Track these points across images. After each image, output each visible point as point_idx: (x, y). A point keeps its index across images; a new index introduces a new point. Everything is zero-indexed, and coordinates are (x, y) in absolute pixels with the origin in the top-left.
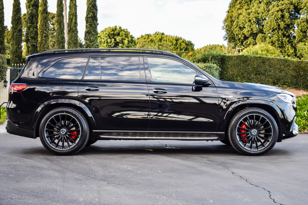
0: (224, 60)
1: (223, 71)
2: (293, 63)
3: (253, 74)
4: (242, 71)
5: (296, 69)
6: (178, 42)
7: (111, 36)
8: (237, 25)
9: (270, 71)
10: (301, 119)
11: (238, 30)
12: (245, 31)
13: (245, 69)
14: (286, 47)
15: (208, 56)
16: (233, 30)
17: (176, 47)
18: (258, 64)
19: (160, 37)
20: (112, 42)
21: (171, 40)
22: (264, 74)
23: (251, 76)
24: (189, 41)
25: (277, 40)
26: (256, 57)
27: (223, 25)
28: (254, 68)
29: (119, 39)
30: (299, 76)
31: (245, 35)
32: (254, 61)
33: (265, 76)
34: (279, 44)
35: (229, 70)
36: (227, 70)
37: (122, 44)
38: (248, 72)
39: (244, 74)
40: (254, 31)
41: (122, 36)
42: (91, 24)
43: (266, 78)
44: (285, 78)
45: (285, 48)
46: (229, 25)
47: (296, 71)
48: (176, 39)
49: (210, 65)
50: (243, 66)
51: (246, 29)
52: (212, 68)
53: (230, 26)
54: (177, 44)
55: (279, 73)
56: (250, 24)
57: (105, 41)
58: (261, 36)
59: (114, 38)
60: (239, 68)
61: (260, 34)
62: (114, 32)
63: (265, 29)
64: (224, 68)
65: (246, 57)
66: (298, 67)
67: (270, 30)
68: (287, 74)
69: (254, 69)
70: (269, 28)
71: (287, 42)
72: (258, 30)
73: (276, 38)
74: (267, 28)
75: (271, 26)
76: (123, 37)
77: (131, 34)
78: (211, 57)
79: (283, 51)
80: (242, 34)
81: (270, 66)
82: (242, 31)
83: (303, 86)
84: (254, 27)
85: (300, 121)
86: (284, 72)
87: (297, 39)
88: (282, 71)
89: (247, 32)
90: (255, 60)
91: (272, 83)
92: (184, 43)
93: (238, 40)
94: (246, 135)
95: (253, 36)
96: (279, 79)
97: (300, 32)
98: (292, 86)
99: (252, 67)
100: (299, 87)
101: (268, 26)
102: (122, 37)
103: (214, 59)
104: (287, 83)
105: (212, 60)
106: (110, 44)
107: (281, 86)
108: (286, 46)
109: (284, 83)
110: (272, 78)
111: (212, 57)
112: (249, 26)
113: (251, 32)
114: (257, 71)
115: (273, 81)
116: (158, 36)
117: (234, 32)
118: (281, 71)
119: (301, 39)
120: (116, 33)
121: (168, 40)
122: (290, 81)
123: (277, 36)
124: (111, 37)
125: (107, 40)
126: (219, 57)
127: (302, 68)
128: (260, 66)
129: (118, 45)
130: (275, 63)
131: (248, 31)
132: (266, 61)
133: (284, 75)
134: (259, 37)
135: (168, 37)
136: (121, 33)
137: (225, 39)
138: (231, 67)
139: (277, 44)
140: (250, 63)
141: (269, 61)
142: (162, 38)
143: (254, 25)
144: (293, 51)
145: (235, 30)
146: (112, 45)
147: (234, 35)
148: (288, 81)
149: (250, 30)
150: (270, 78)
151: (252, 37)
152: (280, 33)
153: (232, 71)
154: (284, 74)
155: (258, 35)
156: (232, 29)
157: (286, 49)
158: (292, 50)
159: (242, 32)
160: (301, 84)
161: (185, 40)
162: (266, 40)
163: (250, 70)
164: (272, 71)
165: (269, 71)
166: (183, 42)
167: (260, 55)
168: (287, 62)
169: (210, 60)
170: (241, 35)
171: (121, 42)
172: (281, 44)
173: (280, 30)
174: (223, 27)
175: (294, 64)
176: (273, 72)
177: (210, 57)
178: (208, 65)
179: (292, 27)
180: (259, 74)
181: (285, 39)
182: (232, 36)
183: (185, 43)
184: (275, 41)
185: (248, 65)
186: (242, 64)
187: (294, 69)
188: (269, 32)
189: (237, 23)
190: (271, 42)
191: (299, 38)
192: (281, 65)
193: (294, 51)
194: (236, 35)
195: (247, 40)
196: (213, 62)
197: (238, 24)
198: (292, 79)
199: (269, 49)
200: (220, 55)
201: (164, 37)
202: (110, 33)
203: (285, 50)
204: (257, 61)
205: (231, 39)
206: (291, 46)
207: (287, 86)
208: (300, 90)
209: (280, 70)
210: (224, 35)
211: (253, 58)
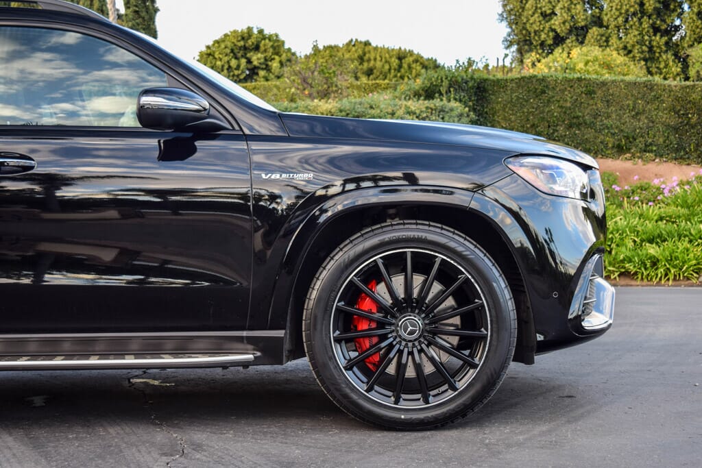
0: (485, 90)
1: (481, 120)
2: (670, 91)
3: (561, 126)
4: (534, 118)
5: (679, 108)
6: (403, 61)
7: (239, 52)
8: (536, 8)
9: (609, 117)
10: (688, 246)
11: (537, 20)
12: (557, 23)
13: (541, 113)
14: (661, 59)
15: (440, 81)
16: (525, 21)
17: (399, 75)
18: (575, 97)
19: (360, 52)
20: (242, 67)
21: (385, 58)
22: (591, 125)
23: (557, 131)
24: (430, 58)
25: (637, 43)
26: (571, 80)
27: (500, 10)
28: (564, 110)
29: (258, 59)
30: (686, 125)
31: (556, 32)
32: (563, 91)
33: (596, 131)
34: (642, 52)
35: (498, 116)
36: (494, 116)
37: (265, 71)
38: (548, 122)
39: (537, 127)
40: (580, 20)
41: (265, 51)
42: (137, 9)
43: (597, 134)
44: (648, 134)
45: (660, 62)
46: (516, 9)
47: (677, 112)
48: (399, 54)
49: (442, 103)
50: (535, 106)
51: (559, 18)
52: (447, 112)
53: (518, 11)
54: (400, 66)
55: (632, 121)
56: (568, 5)
57: (223, 66)
58: (596, 33)
59: (247, 58)
60: (526, 110)
61: (594, 28)
62: (245, 43)
63: (606, 15)
64: (486, 113)
65: (544, 79)
66: (683, 101)
67: (618, 16)
68: (653, 122)
69: (565, 113)
70: (617, 13)
71: (663, 47)
72: (589, 19)
73: (635, 36)
74: (612, 13)
75: (621, 6)
76: (267, 54)
77: (286, 46)
78: (447, 82)
79: (654, 70)
80: (548, 32)
81: (608, 101)
82: (549, 23)
83: (699, 152)
84: (578, 11)
85: (688, 250)
86: (647, 118)
87: (690, 38)
88: (640, 113)
89: (562, 25)
90: (566, 88)
91: (613, 147)
92: (418, 64)
93: (538, 47)
94: (375, 340)
95: (577, 35)
96: (633, 137)
97: (695, 18)
98: (668, 154)
99: (559, 106)
100: (687, 156)
101: (614, 8)
102: (265, 55)
103: (455, 89)
104: (655, 146)
105: (450, 91)
106: (236, 72)
107: (638, 154)
108: (661, 56)
109: (646, 145)
110: (613, 134)
111: (450, 84)
112: (566, 9)
113: (572, 24)
114: (574, 117)
115: (617, 143)
116: (354, 49)
117: (528, 26)
118: (637, 114)
119: (698, 37)
120: (251, 43)
121: (378, 58)
122: (661, 140)
123: (637, 33)
124: (239, 55)
125: (228, 62)
126: (470, 84)
127: (694, 104)
128: (582, 103)
129: (257, 74)
130: (620, 92)
131: (564, 23)
132: (595, 89)
133: (645, 125)
134: (592, 37)
135: (379, 50)
136: (262, 45)
137: (506, 46)
138: (504, 110)
139: (639, 52)
140: (553, 97)
141: (604, 89)
142: (364, 54)
143: (578, 6)
144: (679, 70)
145: (531, 22)
146: (241, 74)
147: (530, 34)
148: (658, 140)
149: (569, 18)
150: (609, 134)
151: (574, 38)
152: (644, 23)
153: (506, 120)
154: (646, 121)
155: (590, 31)
156: (523, 18)
157: (662, 65)
158: (677, 66)
159: (547, 25)
160: (692, 147)
161: (422, 57)
162: (610, 43)
163: (553, 114)
164: (614, 116)
165: (606, 115)
166: (416, 61)
167: (580, 73)
168: (651, 89)
169: (443, 90)
170: (545, 34)
171: (264, 66)
172: (648, 52)
173: (645, 17)
174: (501, 15)
175: (672, 93)
176: (616, 119)
177: (444, 84)
178: (435, 106)
179: (675, 6)
180: (579, 126)
181: (658, 38)
182: (525, 36)
183: (421, 64)
184: (633, 46)
185: (549, 101)
186: (532, 100)
187: (673, 109)
188: (618, 23)
189: (536, 3)
190: (623, 49)
191: (694, 34)
192: (637, 99)
193: (682, 69)
194: (533, 34)
195: (562, 45)
196: (452, 96)
197: (539, 6)
198: (666, 134)
199: (612, 62)
200: (472, 78)
201: (369, 52)
202: (235, 45)
203: (658, 68)
204: (572, 90)
205: (521, 44)
206: (673, 57)
207: (656, 155)
208: (688, 164)
209: (633, 113)
210: (505, 35)
211: (561, 81)
